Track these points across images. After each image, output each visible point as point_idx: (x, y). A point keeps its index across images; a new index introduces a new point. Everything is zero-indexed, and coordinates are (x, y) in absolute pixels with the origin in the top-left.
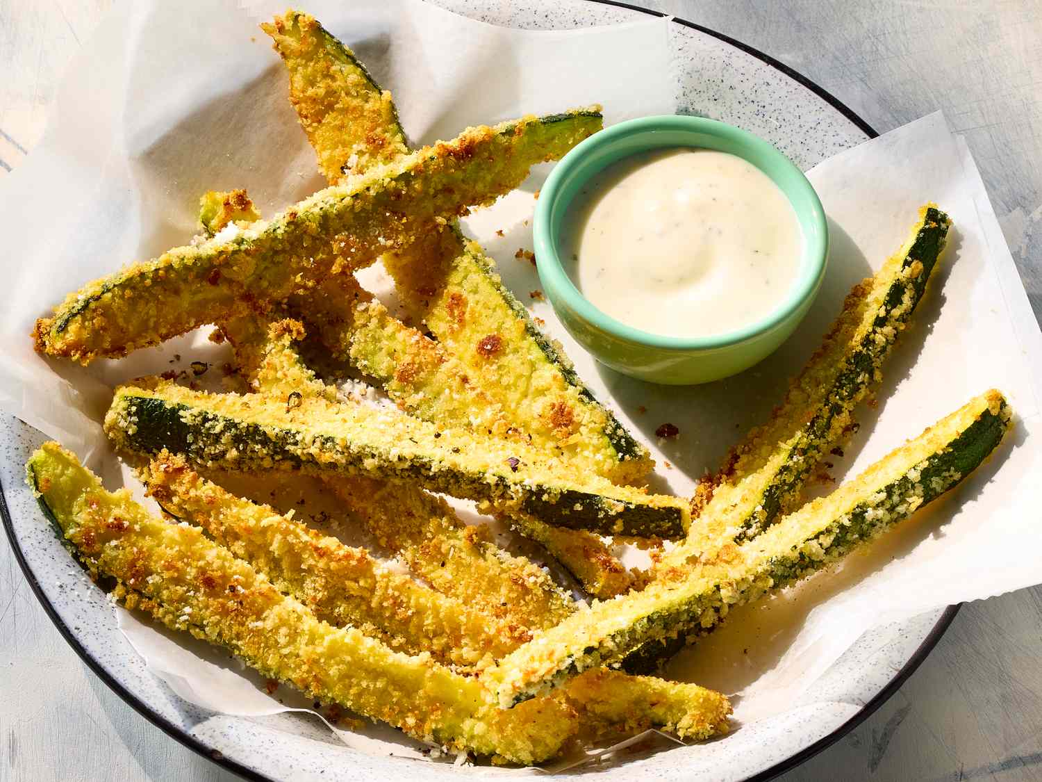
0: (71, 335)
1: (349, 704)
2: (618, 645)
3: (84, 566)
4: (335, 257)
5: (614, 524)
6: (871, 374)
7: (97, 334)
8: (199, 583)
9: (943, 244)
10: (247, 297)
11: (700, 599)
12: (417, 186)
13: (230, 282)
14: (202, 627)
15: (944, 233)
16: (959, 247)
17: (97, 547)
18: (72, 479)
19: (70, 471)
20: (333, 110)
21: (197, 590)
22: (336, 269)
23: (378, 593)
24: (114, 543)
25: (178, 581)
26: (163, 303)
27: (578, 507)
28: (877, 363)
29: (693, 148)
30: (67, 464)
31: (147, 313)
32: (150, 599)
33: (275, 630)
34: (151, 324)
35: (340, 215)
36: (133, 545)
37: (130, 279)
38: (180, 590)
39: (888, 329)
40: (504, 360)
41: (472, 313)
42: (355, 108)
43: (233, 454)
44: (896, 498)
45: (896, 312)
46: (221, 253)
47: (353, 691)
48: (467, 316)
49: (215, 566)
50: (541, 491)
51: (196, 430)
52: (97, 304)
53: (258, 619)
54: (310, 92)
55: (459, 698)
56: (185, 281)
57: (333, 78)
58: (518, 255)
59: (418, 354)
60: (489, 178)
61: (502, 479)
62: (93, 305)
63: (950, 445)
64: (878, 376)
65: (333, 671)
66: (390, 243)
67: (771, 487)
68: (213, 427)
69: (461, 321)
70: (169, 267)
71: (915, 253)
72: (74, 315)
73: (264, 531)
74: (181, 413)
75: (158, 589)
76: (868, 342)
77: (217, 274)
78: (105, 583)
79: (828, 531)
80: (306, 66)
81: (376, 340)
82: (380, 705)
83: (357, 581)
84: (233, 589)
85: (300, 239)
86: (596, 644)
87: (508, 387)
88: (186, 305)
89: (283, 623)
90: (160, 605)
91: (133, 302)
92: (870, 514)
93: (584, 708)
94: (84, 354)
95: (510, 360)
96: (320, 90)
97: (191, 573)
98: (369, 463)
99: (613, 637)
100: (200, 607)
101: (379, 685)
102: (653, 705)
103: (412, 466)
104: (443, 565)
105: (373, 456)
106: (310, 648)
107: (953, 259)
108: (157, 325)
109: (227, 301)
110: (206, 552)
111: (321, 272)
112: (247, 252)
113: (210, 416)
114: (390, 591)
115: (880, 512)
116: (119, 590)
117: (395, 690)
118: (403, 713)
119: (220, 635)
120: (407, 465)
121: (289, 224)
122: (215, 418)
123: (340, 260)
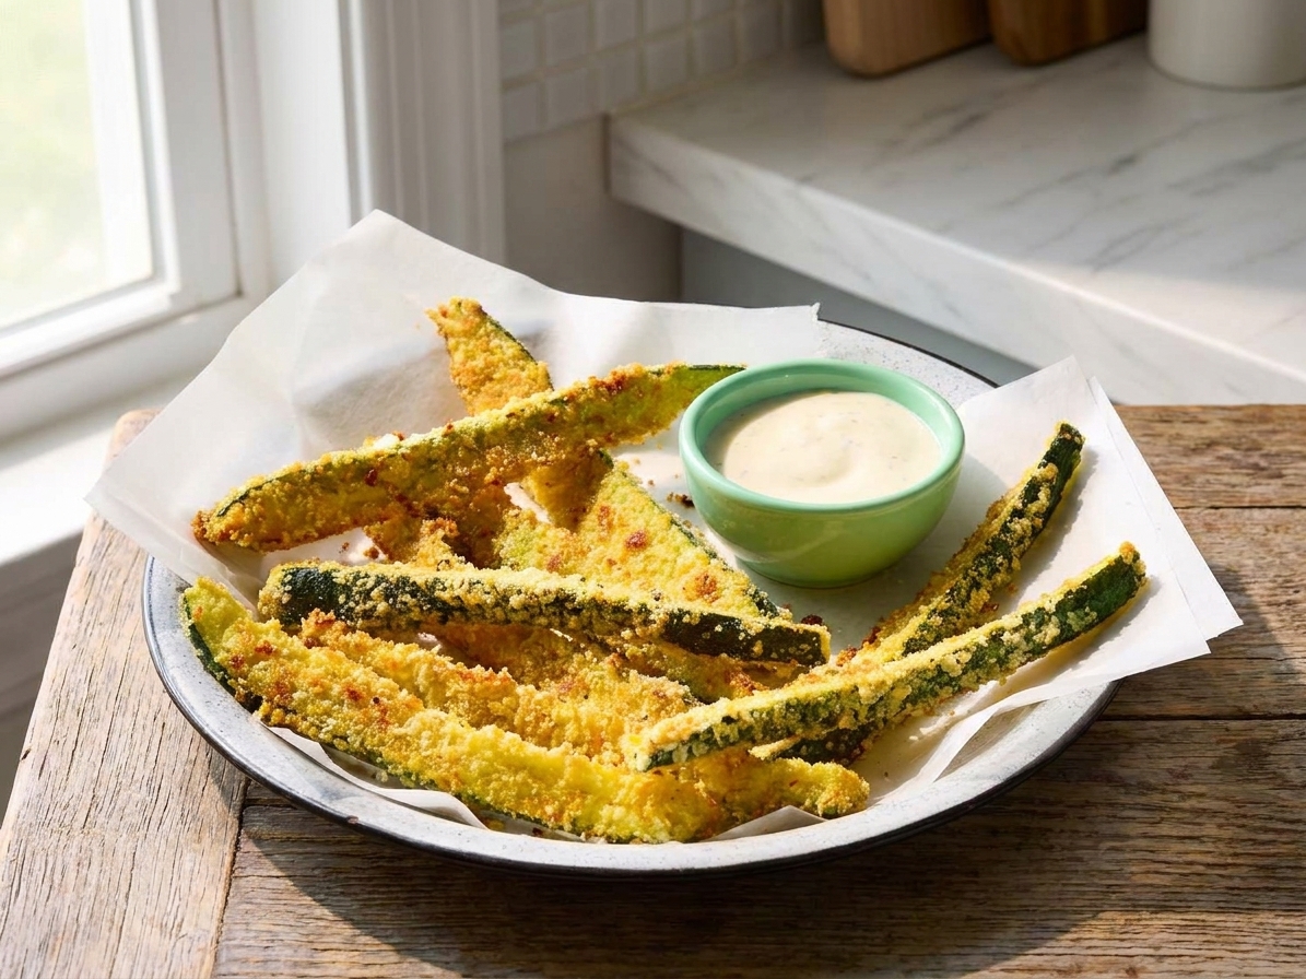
0: (229, 519)
1: (488, 799)
2: (755, 719)
3: (232, 691)
4: (489, 467)
5: (753, 645)
6: (1010, 561)
7: (255, 521)
8: (345, 697)
9: (1078, 457)
10: (401, 498)
11: (838, 695)
12: (569, 409)
13: (385, 484)
14: (344, 738)
15: (1079, 447)
16: (1095, 462)
17: (245, 668)
18: (225, 608)
19: (222, 603)
20: (491, 379)
21: (341, 703)
22: (489, 477)
23: (519, 710)
24: (262, 664)
25: (324, 695)
26: (321, 499)
27: (719, 628)
28: (1015, 551)
29: (835, 389)
30: (218, 596)
31: (305, 506)
32: (295, 713)
33: (418, 736)
34: (308, 518)
35: (495, 432)
36: (282, 665)
37: (291, 474)
38: (326, 703)
39: (1025, 522)
40: (649, 551)
41: (620, 518)
42: (513, 377)
43: (382, 607)
44: (1032, 627)
45: (1033, 507)
46: (378, 456)
47: (494, 785)
48: (615, 522)
49: (359, 681)
50: (682, 613)
51: (347, 589)
52: (258, 492)
53: (401, 726)
54: (471, 364)
55: (599, 785)
56: (343, 480)
57: (493, 353)
58: (670, 499)
59: (567, 546)
60: (639, 412)
61: (644, 606)
62: (252, 494)
63: (1084, 583)
64: (1016, 564)
65: (475, 766)
66: (543, 458)
67: (911, 640)
68: (364, 584)
69: (610, 525)
70: (328, 466)
71: (1050, 457)
72: (236, 501)
73: (410, 666)
74: (334, 574)
75: (304, 702)
76: (1005, 529)
77: (374, 477)
78: (251, 703)
79: (967, 650)
80: (467, 344)
81: (526, 541)
82: (520, 797)
83: (500, 700)
84: (376, 701)
85: (456, 448)
86: (734, 716)
87: (654, 573)
88: (342, 502)
89: (425, 726)
90: (304, 719)
91: (291, 496)
92: (1006, 637)
93: (724, 801)
94: (241, 536)
95: (657, 549)
96: (479, 362)
97: (336, 689)
98: (515, 601)
99: (752, 713)
100: (344, 720)
101: (520, 777)
102: (792, 784)
103: (557, 599)
104: (586, 697)
105: (519, 592)
106: (451, 749)
107: (1088, 472)
108: (314, 519)
109: (383, 503)
110: (351, 671)
111: (473, 481)
112: (403, 455)
113: (362, 575)
114: (532, 706)
115: (1016, 637)
116: (265, 706)
117: (534, 782)
118: (542, 804)
119: (362, 744)
120: (552, 598)
121: (445, 435)
122: (367, 576)
123: (493, 469)
